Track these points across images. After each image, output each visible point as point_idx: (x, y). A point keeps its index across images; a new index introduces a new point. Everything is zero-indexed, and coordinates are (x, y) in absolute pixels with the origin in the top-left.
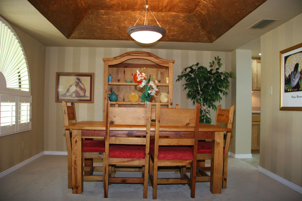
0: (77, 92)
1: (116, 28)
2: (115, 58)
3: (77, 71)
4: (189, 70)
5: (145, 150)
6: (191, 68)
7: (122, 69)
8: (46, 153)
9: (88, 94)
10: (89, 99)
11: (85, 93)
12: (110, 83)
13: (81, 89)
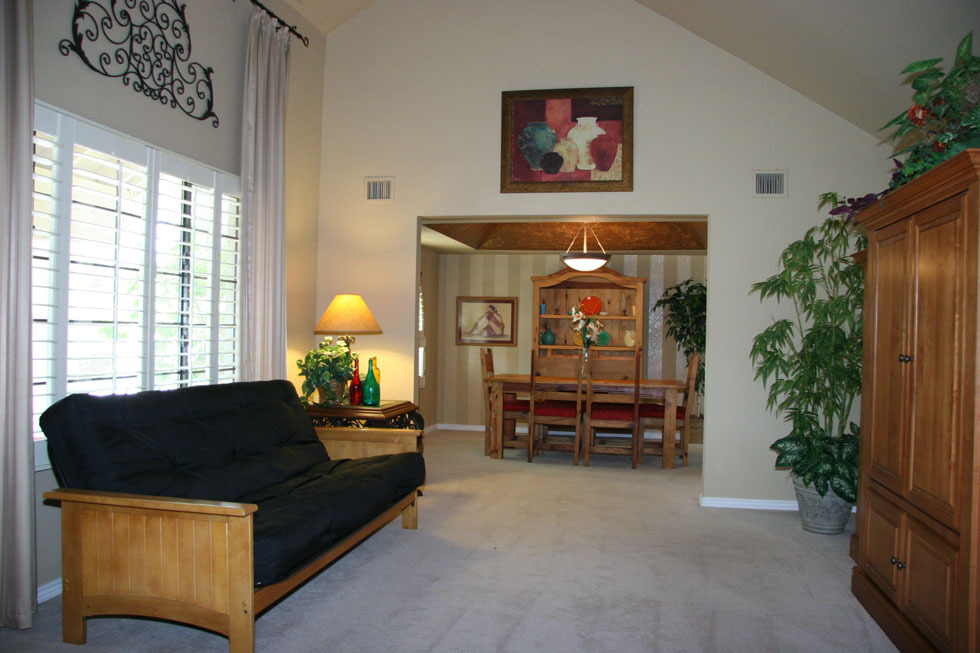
0: (488, 328)
1: (549, 234)
2: (550, 276)
3: (489, 294)
4: (675, 291)
5: (575, 407)
6: (678, 288)
7: (563, 291)
8: (440, 426)
9: (508, 331)
10: (509, 339)
11: (503, 329)
12: (544, 316)
13: (498, 323)
